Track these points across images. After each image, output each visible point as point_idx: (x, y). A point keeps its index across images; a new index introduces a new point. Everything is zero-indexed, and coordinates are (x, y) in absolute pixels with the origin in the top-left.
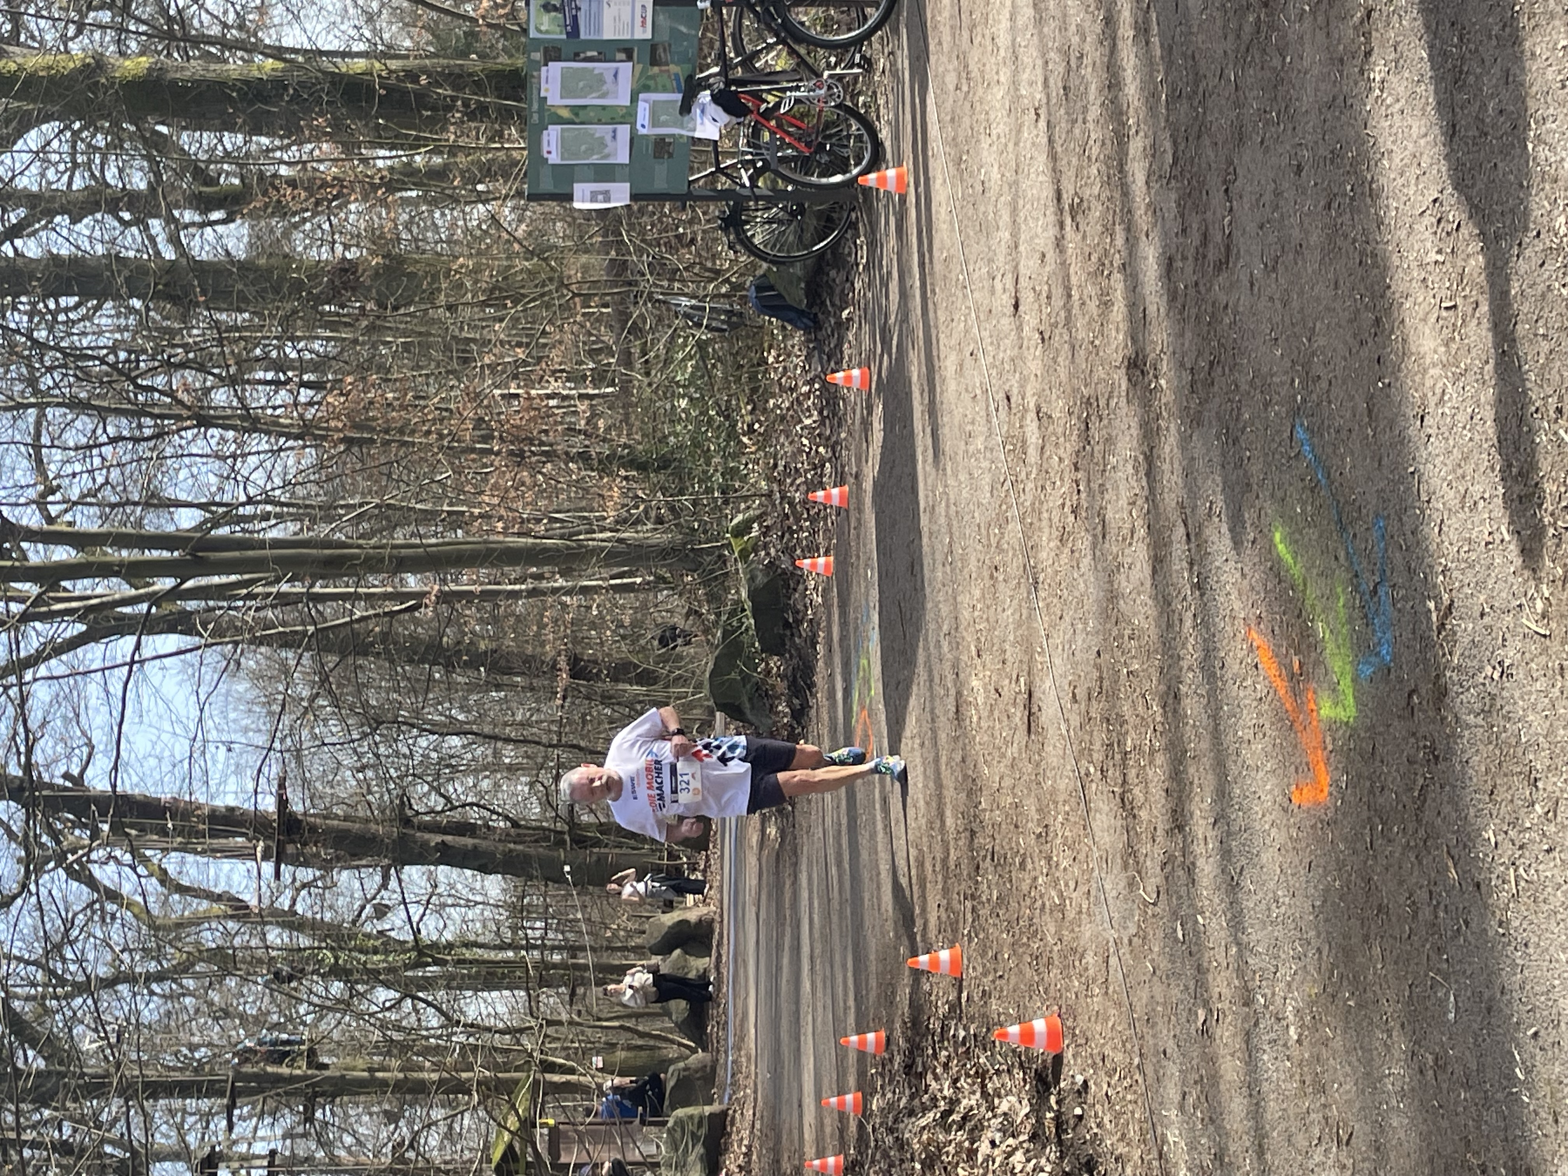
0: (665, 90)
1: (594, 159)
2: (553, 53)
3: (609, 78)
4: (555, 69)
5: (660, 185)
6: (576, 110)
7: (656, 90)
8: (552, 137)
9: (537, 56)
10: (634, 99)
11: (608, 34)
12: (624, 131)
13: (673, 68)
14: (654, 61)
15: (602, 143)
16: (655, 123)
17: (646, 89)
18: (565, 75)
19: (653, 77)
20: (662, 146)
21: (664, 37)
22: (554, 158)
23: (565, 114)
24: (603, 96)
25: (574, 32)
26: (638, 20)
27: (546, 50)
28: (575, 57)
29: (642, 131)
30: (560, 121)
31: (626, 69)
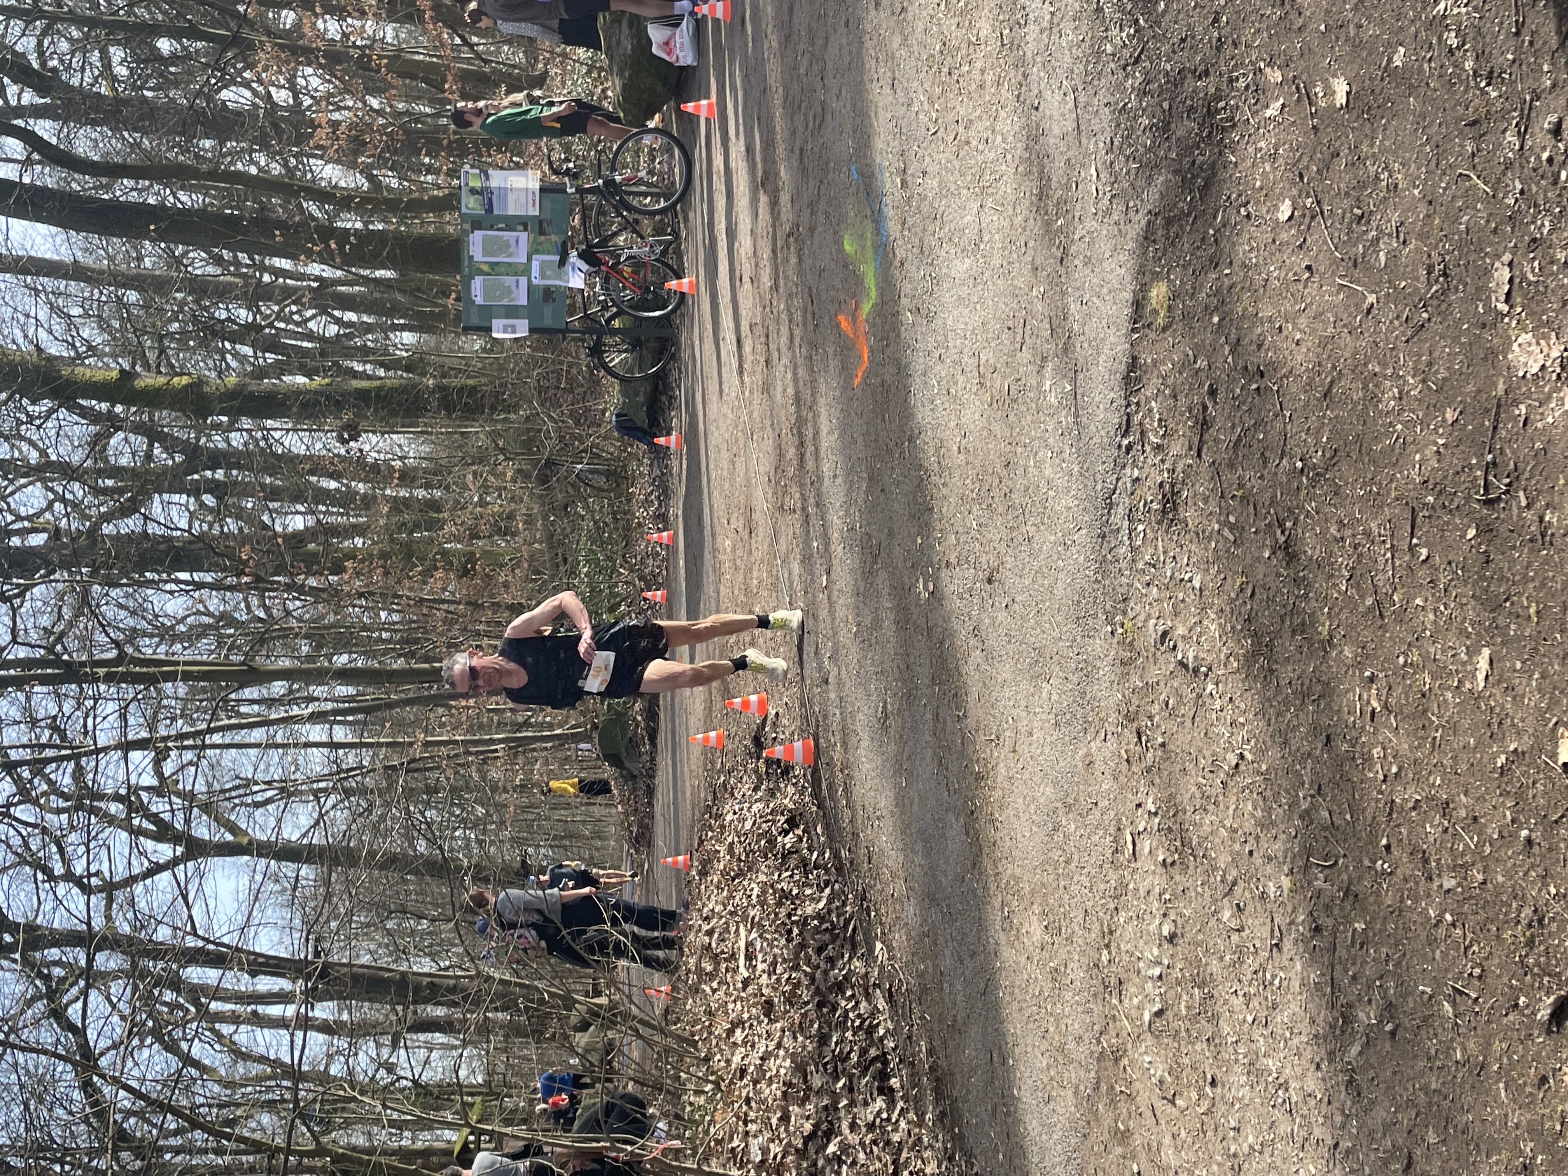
0: (549, 253)
1: (505, 302)
2: (477, 224)
3: (513, 242)
4: (478, 236)
5: (548, 322)
6: (493, 265)
7: (543, 253)
8: (477, 284)
9: (467, 226)
10: (529, 259)
11: (511, 212)
12: (523, 280)
13: (554, 238)
14: (542, 232)
15: (509, 291)
16: (543, 276)
17: (537, 252)
18: (485, 240)
19: (540, 244)
20: (549, 294)
21: (547, 215)
22: (479, 301)
23: (485, 268)
24: (510, 255)
25: (490, 209)
26: (530, 203)
27: (473, 223)
28: (491, 228)
29: (535, 282)
30: (482, 273)
31: (523, 236)
